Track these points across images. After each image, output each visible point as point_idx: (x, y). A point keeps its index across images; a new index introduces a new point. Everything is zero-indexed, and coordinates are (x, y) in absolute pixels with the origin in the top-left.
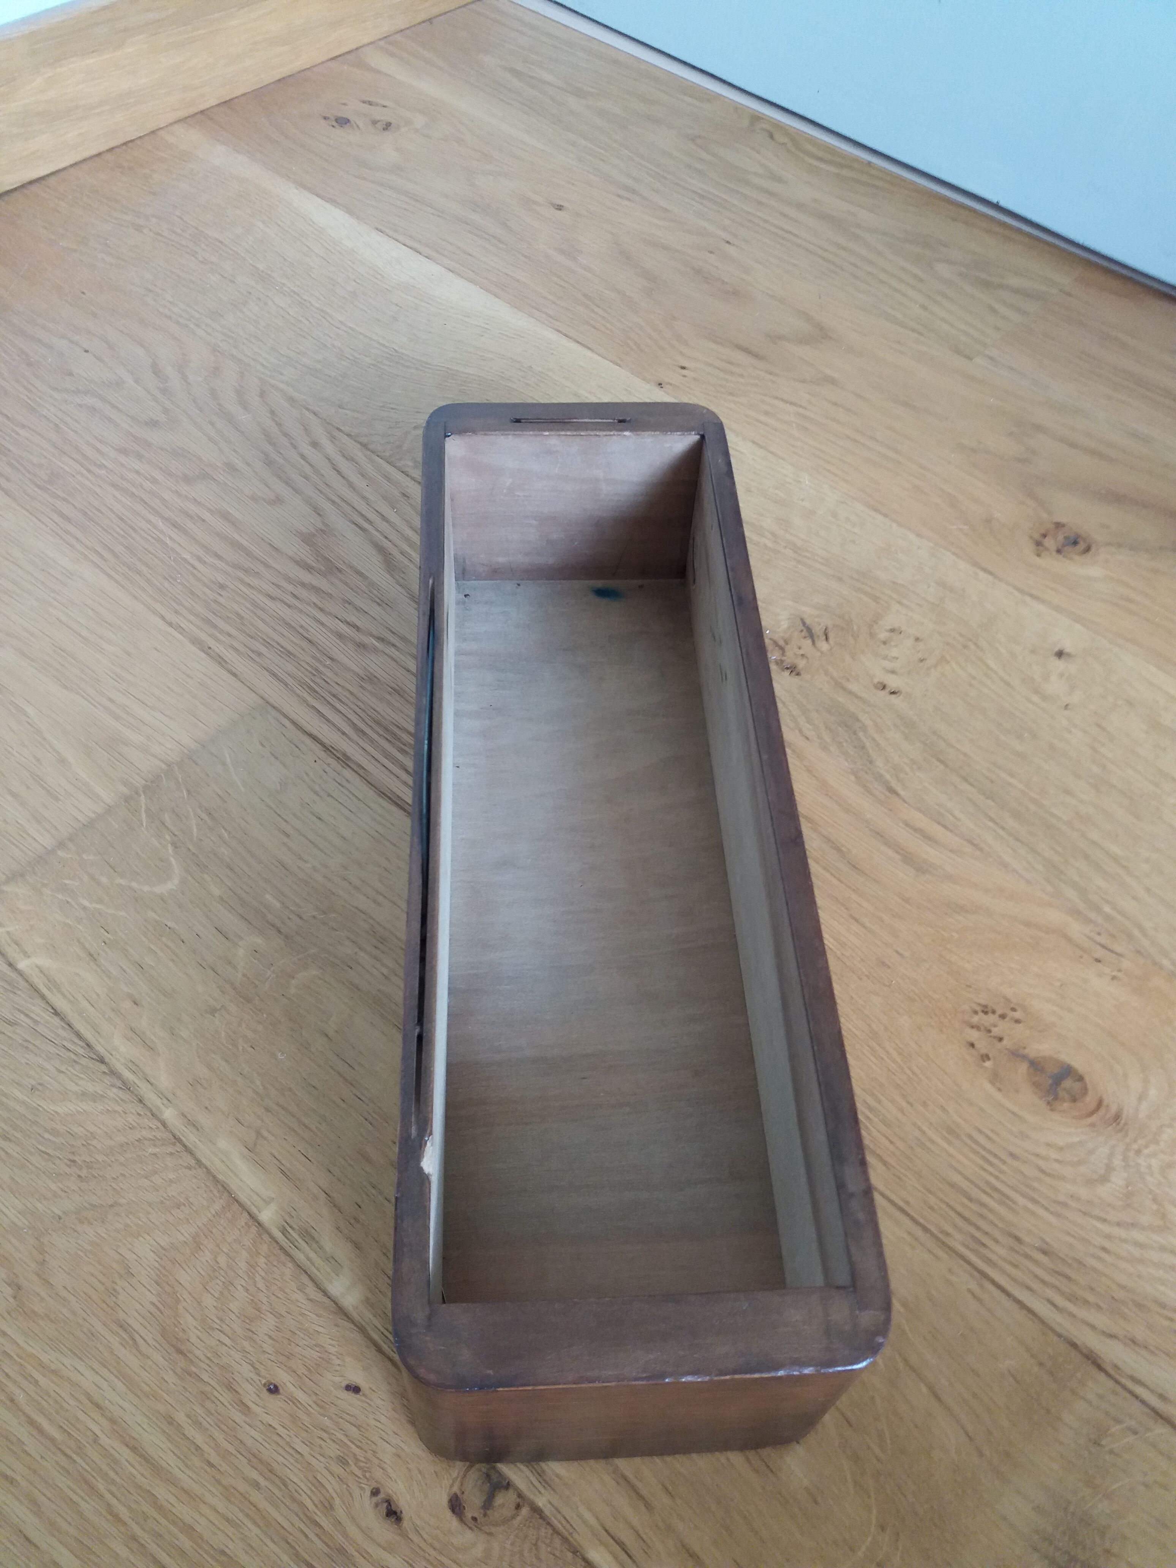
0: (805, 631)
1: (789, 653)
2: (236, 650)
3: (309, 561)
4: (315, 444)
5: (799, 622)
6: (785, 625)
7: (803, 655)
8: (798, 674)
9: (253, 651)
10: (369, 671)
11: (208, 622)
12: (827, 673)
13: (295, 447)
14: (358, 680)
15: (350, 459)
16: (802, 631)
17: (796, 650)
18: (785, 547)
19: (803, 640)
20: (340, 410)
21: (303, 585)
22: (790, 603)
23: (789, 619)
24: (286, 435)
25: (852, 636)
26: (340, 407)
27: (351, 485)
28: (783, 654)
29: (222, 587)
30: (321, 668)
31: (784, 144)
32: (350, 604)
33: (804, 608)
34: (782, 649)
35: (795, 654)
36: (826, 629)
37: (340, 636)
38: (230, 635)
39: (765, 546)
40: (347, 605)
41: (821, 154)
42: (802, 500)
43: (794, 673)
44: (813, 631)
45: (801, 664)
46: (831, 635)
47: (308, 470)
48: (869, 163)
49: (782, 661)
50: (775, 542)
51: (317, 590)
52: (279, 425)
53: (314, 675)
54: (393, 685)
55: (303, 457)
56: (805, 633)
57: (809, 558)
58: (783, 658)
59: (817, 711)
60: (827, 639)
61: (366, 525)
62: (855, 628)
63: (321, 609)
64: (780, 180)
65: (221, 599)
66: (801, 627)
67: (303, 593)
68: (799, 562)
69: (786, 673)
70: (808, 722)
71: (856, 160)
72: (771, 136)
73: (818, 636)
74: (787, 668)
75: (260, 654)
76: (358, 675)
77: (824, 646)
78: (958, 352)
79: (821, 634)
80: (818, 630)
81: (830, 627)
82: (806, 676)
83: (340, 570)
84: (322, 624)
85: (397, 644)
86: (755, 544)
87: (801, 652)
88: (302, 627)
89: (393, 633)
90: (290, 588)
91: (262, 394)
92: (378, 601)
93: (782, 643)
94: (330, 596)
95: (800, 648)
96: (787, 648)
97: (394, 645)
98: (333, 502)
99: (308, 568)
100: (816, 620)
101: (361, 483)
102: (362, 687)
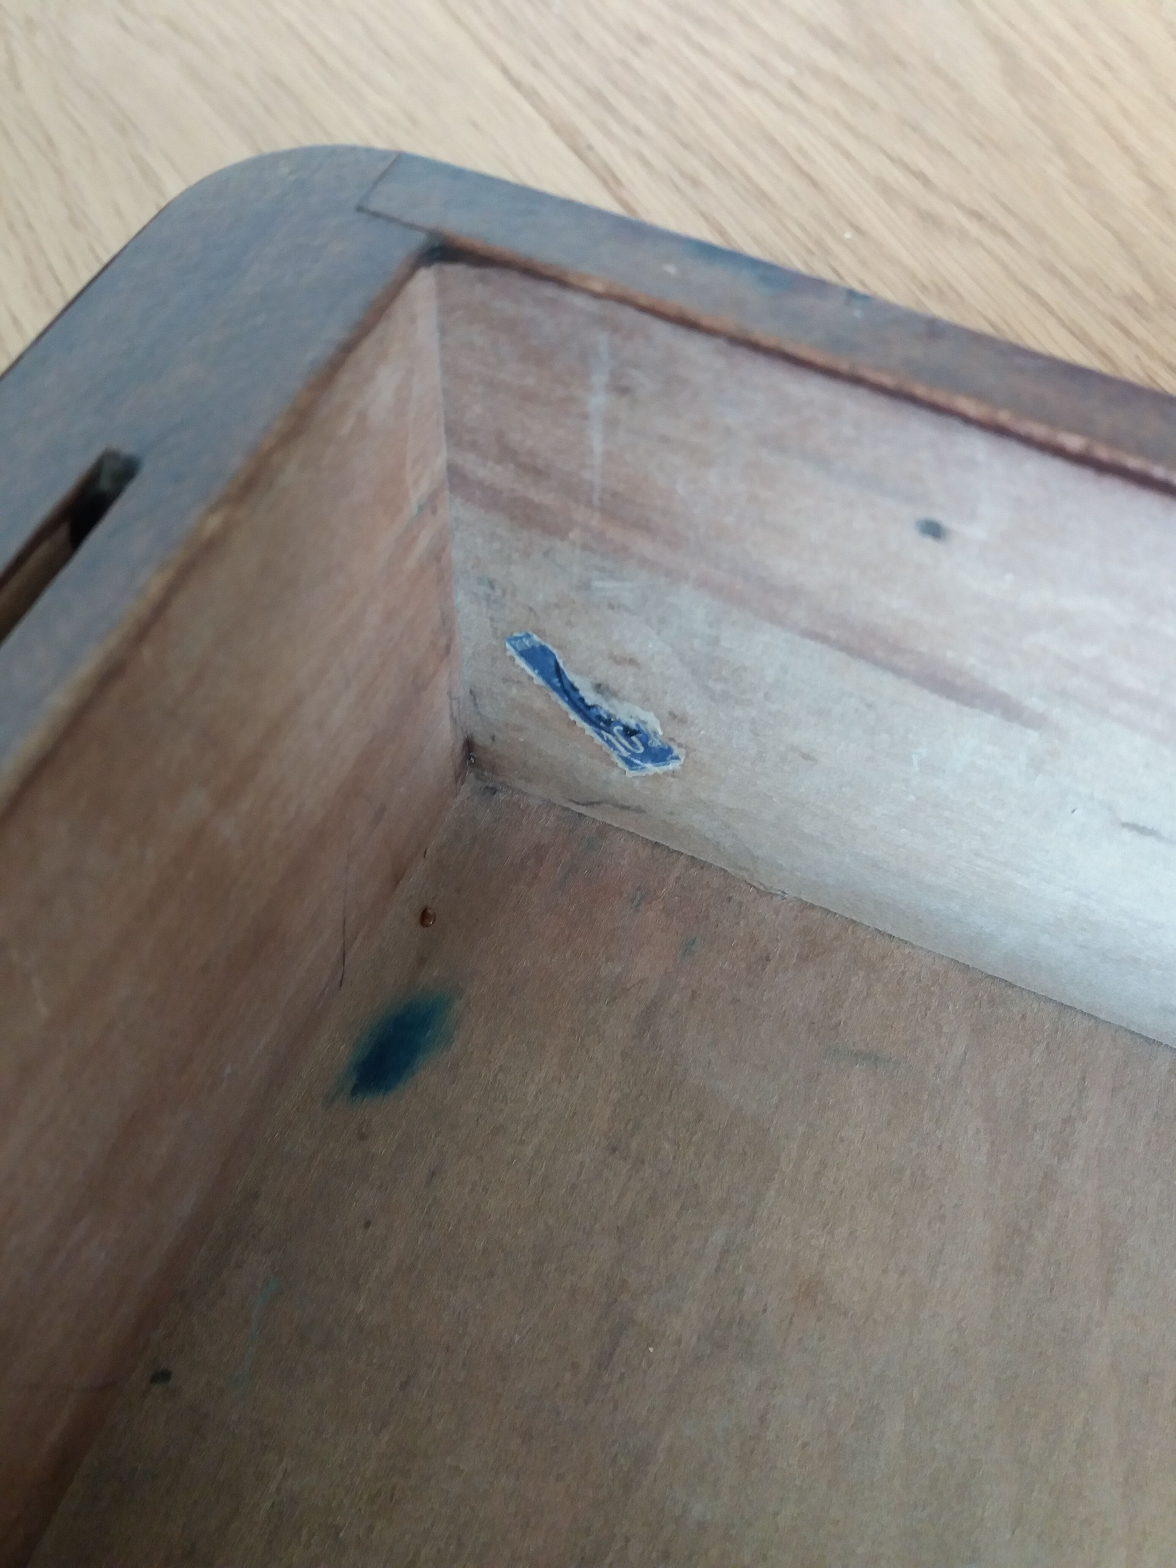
2: (646, 164)
9: (683, 174)
11: (598, 97)
21: (817, 72)
29: (642, 38)
30: (830, 242)
37: (886, 190)
38: (638, 131)
53: (811, 253)
65: (636, 63)
67: (816, 89)
75: (695, 182)
76: (914, 277)
84: (847, 155)
88: (800, 150)
90: (788, 70)
94: (874, 106)
97: (1005, 234)
99: (836, 46)
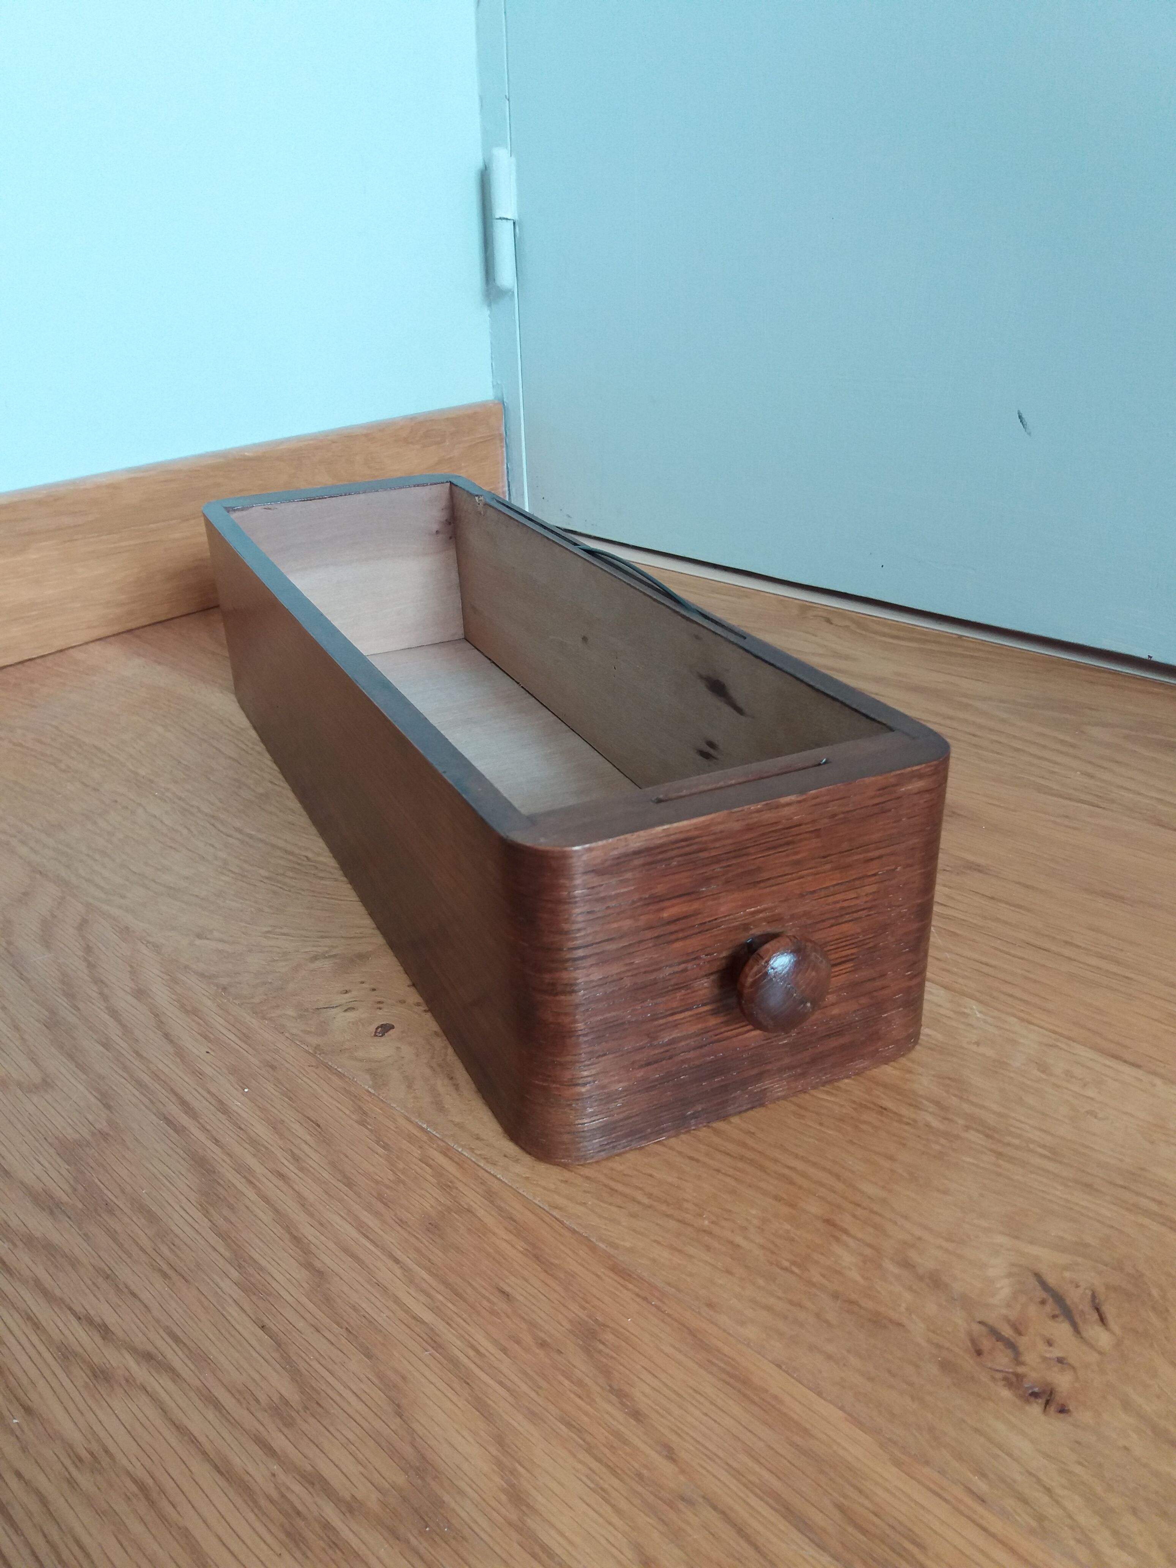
0: (1051, 1300)
1: (1030, 1358)
3: (59, 1194)
4: (140, 994)
5: (1032, 1282)
6: (1004, 1289)
7: (1060, 1361)
8: (1063, 1410)
10: (99, 1440)
12: (1127, 1405)
13: (105, 998)
14: (68, 1463)
15: (194, 1012)
16: (1043, 1302)
17: (1042, 1347)
18: (967, 1128)
19: (1051, 1323)
20: (198, 942)
21: (29, 1242)
22: (1000, 1239)
23: (1010, 1275)
24: (98, 981)
25: (1154, 1309)
26: (199, 936)
27: (181, 1054)
28: (1017, 1360)
31: (847, 627)
32: (108, 1277)
33: (1035, 1250)
34: (1011, 1345)
35: (1044, 1359)
36: (1094, 1296)
37: (65, 1352)
39: (928, 1125)
40: (100, 1281)
41: (895, 633)
42: (978, 1044)
43: (1052, 1409)
44: (1068, 1302)
45: (1063, 1381)
46: (1109, 1310)
47: (114, 1031)
48: (960, 637)
49: (1019, 1377)
50: (945, 1119)
51: (49, 1249)
52: (91, 966)
54: (140, 1473)
55: (114, 1013)
56: (1051, 1307)
57: (1017, 1148)
58: (1020, 1370)
59: (1134, 1511)
60: (1102, 1320)
61: (184, 1120)
62: (1155, 1292)
63: (46, 1293)
64: (847, 658)
66: (1041, 1294)
67: (24, 1260)
68: (999, 1155)
69: (1035, 1409)
70: (1122, 1546)
71: (941, 634)
72: (828, 621)
73: (1082, 1313)
74: (1035, 1395)
77: (1103, 1338)
78: (1160, 824)
79: (1086, 1307)
80: (1076, 1298)
81: (1101, 1290)
82: (1085, 1417)
83: (110, 1208)
85: (177, 1364)
86: (908, 1124)
87: (1056, 1353)
89: (176, 1339)
91: (83, 925)
92: (165, 1267)
93: (1007, 1332)
95: (1050, 1343)
96: (1023, 1342)
98: (140, 1084)
99: (52, 1207)
100: (1067, 1274)
101: (196, 1048)
102: (72, 1483)
